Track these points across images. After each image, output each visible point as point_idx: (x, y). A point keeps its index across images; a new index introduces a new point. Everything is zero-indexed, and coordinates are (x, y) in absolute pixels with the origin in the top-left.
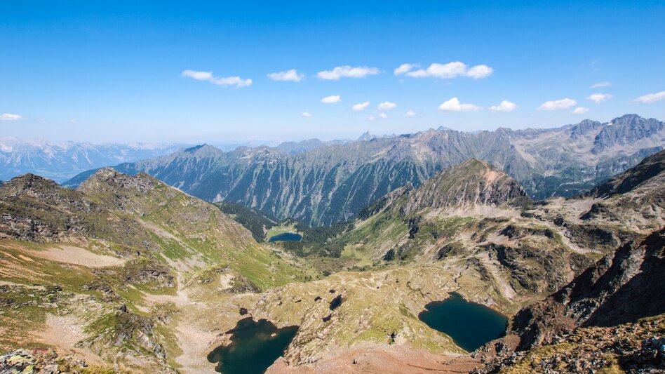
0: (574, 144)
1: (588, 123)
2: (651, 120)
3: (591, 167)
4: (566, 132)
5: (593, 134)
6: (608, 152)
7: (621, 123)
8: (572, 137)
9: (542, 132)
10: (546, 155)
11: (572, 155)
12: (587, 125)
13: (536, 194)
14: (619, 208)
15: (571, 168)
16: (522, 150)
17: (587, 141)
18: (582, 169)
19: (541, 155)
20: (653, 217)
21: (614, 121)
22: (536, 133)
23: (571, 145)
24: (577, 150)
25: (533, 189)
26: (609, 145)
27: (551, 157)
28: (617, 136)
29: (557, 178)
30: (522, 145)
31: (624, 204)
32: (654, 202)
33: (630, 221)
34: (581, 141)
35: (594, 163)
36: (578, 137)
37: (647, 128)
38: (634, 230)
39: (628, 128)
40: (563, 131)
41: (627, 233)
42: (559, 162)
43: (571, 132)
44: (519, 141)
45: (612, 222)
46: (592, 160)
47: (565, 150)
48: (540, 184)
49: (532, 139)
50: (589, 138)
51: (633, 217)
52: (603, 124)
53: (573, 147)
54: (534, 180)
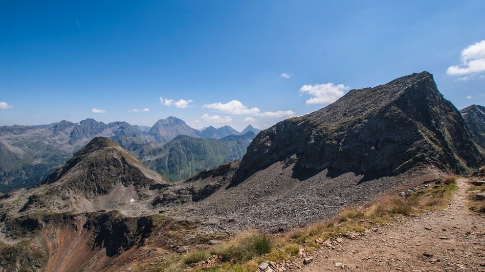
0: (57, 138)
1: (65, 123)
2: (101, 122)
3: (70, 154)
4: (50, 129)
5: (69, 130)
6: (79, 142)
7: (85, 124)
8: (54, 132)
9: (29, 128)
10: (34, 147)
11: (55, 146)
12: (64, 125)
13: (26, 181)
14: (47, 196)
15: (55, 156)
16: (10, 144)
17: (65, 135)
18: (63, 156)
19: (29, 147)
20: (68, 198)
21: (81, 122)
22: (23, 129)
23: (54, 138)
24: (59, 142)
25: (23, 176)
26: (80, 138)
27: (38, 149)
28: (84, 133)
29: (45, 165)
30: (8, 139)
31: (50, 193)
32: (69, 187)
33: (53, 205)
34: (61, 135)
35: (71, 151)
36: (59, 132)
37: (99, 128)
38: (55, 211)
39: (89, 127)
40: (48, 128)
41: (49, 216)
42: (46, 152)
43: (54, 129)
44: (6, 135)
45: (41, 209)
46: (70, 149)
47: (50, 142)
48: (29, 171)
49: (20, 134)
50: (66, 133)
51: (56, 201)
52: (75, 124)
53: (56, 140)
54: (24, 169)
